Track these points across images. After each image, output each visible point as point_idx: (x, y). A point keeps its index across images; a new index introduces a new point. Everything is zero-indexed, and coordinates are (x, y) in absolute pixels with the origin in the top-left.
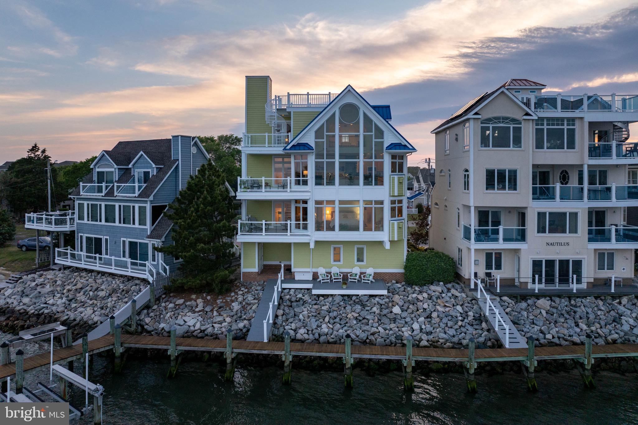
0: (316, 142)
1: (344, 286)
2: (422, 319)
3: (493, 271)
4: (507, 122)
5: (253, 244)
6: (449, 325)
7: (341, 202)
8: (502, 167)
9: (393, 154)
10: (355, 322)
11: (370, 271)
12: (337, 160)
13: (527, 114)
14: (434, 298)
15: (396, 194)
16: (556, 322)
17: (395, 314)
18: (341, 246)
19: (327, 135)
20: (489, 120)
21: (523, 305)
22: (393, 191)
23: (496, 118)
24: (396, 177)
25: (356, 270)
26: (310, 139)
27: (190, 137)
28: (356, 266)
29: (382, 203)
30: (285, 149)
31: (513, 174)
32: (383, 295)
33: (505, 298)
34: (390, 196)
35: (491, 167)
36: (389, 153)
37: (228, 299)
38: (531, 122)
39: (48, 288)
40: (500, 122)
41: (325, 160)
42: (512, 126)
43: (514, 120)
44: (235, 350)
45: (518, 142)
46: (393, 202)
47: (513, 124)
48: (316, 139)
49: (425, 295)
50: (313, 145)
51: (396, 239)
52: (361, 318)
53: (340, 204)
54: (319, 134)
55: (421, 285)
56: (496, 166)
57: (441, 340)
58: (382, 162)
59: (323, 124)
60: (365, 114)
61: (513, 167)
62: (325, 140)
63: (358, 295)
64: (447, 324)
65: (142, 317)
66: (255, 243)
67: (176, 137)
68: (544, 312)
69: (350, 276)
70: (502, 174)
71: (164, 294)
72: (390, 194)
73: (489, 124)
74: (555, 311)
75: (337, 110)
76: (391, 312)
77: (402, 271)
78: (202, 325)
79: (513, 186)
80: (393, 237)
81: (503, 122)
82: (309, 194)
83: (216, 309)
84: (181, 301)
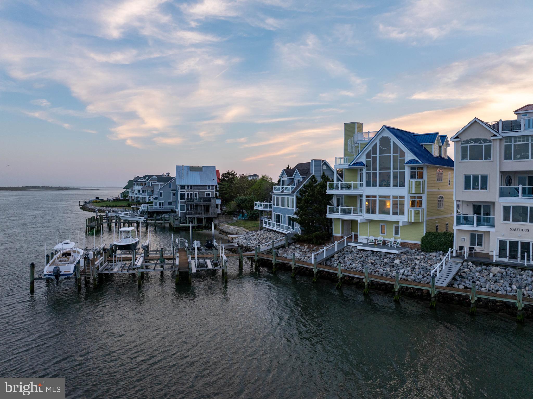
0: (367, 161)
1: (376, 246)
2: (409, 268)
3: (476, 247)
4: (480, 142)
5: (339, 219)
6: (421, 273)
7: (380, 197)
8: (476, 173)
9: (412, 167)
10: (370, 265)
11: (399, 241)
12: (378, 171)
13: (495, 136)
14: (426, 259)
15: (413, 192)
16: (495, 282)
17: (396, 264)
18: (386, 224)
19: (372, 157)
20: (467, 141)
21: (479, 268)
22: (412, 190)
23: (472, 140)
24: (413, 182)
25: (392, 240)
26: (363, 159)
27: (320, 160)
28: (393, 237)
29: (403, 197)
30: (349, 166)
31: (485, 178)
32: (395, 254)
33: (470, 263)
34: (409, 193)
35: (468, 174)
36: (408, 166)
37: (320, 247)
38: (498, 141)
39: (255, 237)
40: (475, 142)
41: (371, 171)
42: (484, 145)
43: (485, 140)
44: (297, 264)
45: (488, 156)
46: (412, 197)
47: (485, 143)
48: (367, 159)
49: (422, 257)
50: (365, 162)
51: (413, 221)
52: (375, 263)
53: (379, 198)
54: (368, 156)
55: (426, 252)
56: (472, 173)
57: (409, 280)
58: (404, 172)
59: (371, 150)
60: (394, 142)
61: (484, 173)
62: (371, 159)
63: (381, 252)
64: (420, 272)
65: (279, 250)
66: (340, 219)
67: (312, 160)
68: (491, 275)
69: (387, 242)
70: (476, 178)
71: (294, 242)
72: (409, 192)
73: (467, 144)
74: (499, 275)
75: (378, 141)
76: (394, 263)
77: (419, 242)
78: (300, 257)
79: (484, 186)
80: (411, 219)
81: (477, 142)
82: (362, 191)
83: (311, 251)
84: (298, 246)
